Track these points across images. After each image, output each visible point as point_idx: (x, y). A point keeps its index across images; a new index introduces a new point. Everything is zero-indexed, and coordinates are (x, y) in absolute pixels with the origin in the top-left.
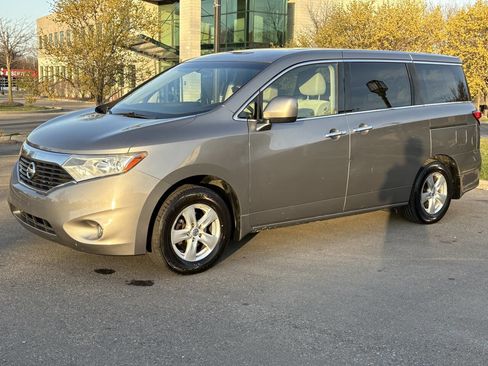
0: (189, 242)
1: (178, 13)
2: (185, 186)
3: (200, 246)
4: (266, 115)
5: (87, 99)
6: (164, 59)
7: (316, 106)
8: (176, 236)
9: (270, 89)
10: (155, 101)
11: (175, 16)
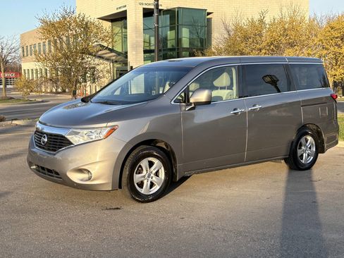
0: (145, 182)
1: (126, 28)
2: (142, 146)
3: (152, 185)
4: (192, 100)
5: (59, 93)
6: (116, 62)
7: (224, 94)
8: (137, 178)
9: (194, 84)
10: (118, 94)
11: (124, 30)
